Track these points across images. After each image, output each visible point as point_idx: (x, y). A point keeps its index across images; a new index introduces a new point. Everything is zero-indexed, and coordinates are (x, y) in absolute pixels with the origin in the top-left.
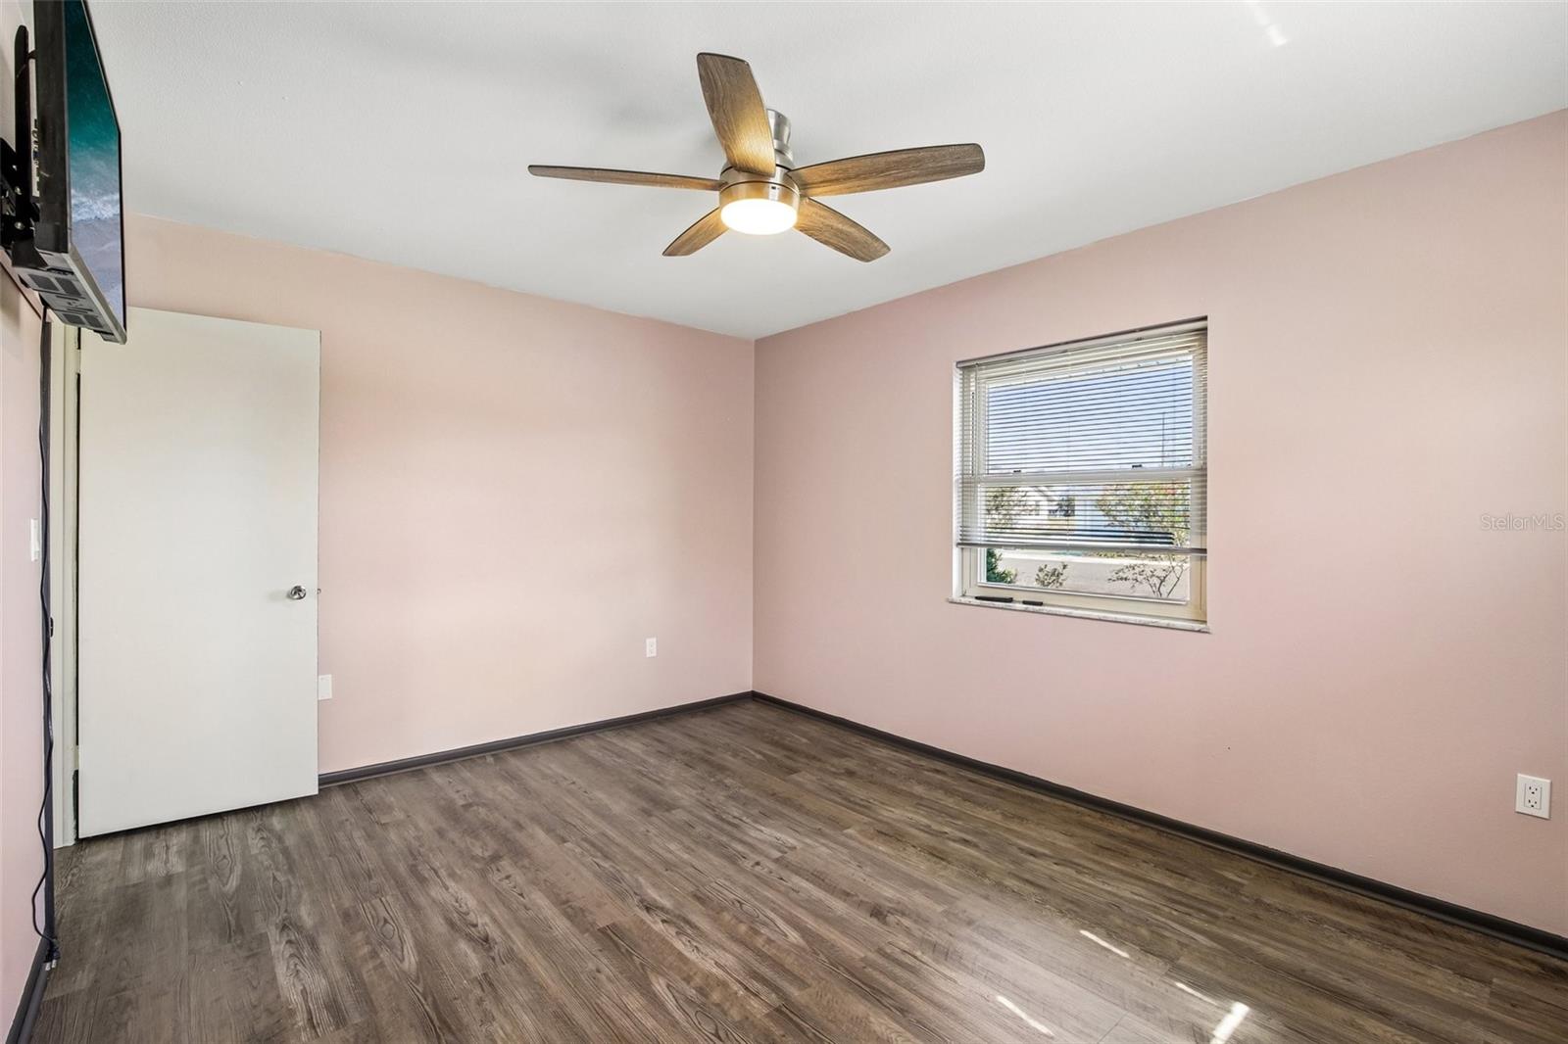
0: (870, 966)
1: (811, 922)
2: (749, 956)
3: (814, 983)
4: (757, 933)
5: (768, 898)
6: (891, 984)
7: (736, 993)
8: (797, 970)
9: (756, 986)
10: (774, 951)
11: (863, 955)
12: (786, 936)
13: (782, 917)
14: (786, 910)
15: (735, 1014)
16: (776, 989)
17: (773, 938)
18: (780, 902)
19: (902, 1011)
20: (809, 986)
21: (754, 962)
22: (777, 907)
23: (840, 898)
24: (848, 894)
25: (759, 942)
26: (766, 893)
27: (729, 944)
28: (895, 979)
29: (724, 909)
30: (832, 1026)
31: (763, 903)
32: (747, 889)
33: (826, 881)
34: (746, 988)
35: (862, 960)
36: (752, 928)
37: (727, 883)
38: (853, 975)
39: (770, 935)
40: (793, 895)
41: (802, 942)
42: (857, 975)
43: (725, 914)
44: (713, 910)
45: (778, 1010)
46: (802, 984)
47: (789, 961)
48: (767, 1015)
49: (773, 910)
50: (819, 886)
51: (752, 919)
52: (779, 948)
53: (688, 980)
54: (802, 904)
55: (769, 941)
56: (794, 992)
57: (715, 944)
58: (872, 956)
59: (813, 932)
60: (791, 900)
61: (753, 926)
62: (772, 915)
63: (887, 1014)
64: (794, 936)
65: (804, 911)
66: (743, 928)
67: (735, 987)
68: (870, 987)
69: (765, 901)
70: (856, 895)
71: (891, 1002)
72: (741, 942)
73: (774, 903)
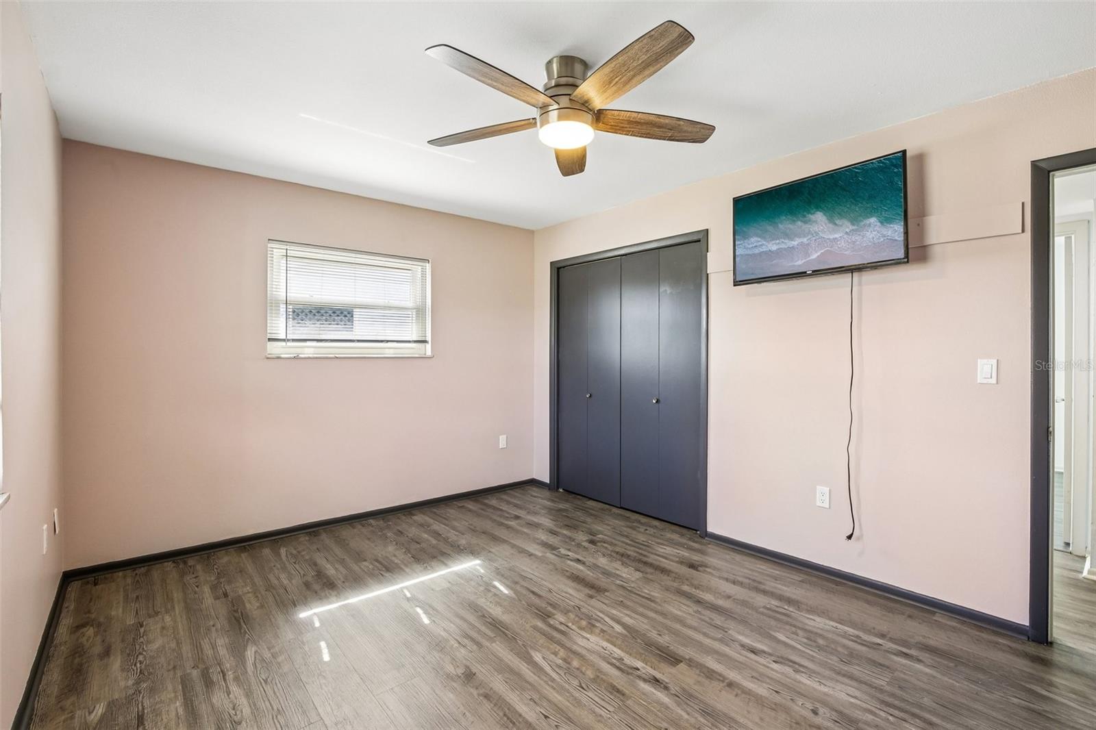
0: (490, 637)
1: (525, 669)
2: (568, 644)
3: (527, 628)
4: (564, 660)
5: (558, 692)
6: (483, 628)
7: (573, 624)
8: (538, 635)
9: (562, 628)
10: (551, 647)
11: (494, 644)
12: (544, 658)
13: (546, 674)
14: (542, 680)
15: (572, 616)
16: (550, 626)
17: (553, 656)
18: (548, 688)
19: (484, 616)
20: (531, 627)
21: (565, 641)
22: (550, 683)
23: (494, 692)
24: (486, 696)
25: (562, 653)
26: (560, 698)
27: (584, 652)
28: (479, 631)
29: (594, 680)
30: (522, 610)
31: (562, 687)
32: (578, 703)
33: (501, 714)
34: (567, 626)
35: (495, 642)
36: (569, 663)
37: (597, 710)
38: (504, 633)
39: (555, 658)
40: (536, 697)
41: (533, 653)
42: (502, 634)
43: (592, 677)
44: (604, 681)
45: (549, 617)
46: (535, 628)
47: (542, 640)
48: (554, 615)
49: (553, 680)
50: (510, 707)
51: (569, 671)
52: (549, 648)
53: (603, 631)
54: (530, 687)
55: (555, 654)
56: (540, 624)
57: (594, 652)
58: (486, 643)
59: (523, 660)
60: (538, 691)
61: (568, 665)
62: (554, 675)
63: (491, 615)
64: (537, 657)
65: (528, 678)
66: (575, 663)
67: (573, 627)
68: (496, 627)
69: (560, 690)
70: (479, 695)
71: (488, 620)
72: (575, 653)
73: (552, 687)
